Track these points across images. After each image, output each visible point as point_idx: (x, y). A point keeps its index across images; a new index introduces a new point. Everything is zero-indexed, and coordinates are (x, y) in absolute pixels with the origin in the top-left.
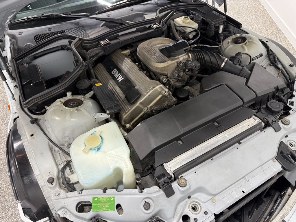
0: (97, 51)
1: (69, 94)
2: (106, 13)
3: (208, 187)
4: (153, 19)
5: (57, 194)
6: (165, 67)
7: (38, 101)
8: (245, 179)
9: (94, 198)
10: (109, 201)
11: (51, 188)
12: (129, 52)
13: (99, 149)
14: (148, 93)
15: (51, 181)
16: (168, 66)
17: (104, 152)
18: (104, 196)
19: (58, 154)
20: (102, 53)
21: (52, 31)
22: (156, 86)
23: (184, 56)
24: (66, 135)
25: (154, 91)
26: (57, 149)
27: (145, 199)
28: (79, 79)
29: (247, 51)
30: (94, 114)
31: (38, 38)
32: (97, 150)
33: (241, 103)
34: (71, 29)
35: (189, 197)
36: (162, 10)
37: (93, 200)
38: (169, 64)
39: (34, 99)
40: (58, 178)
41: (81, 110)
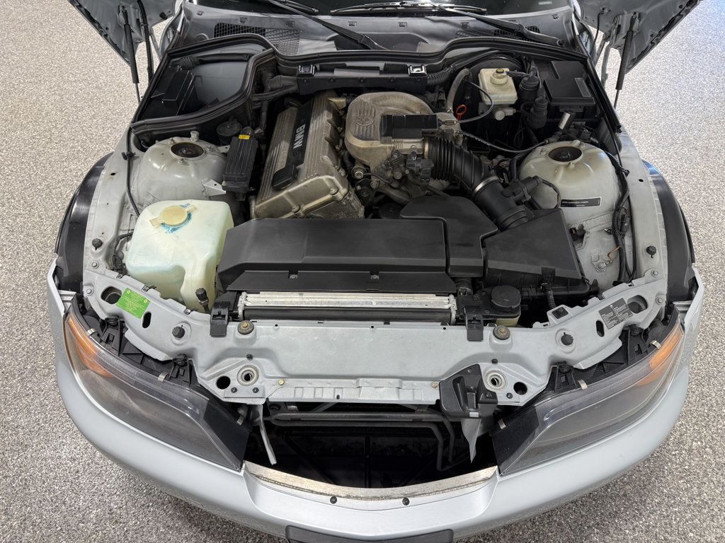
0: (287, 83)
1: (194, 135)
2: (351, 18)
3: (283, 355)
4: (422, 55)
5: (94, 265)
6: (363, 149)
7: (153, 129)
8: (357, 382)
9: (128, 289)
10: (141, 303)
11: (92, 253)
12: (342, 103)
13: (174, 230)
14: (306, 180)
15: (98, 244)
16: (371, 150)
17: (177, 237)
18: (142, 294)
19: (129, 214)
20: (294, 88)
21: (247, 24)
22: (323, 175)
23: (414, 142)
24: (151, 192)
25: (315, 181)
26: (132, 207)
27: (183, 322)
28: (225, 119)
29: (558, 182)
30: (206, 179)
31: (221, 28)
32: (171, 229)
33: (442, 262)
34: (277, 30)
35: (250, 357)
36: (458, 43)
37: (126, 292)
38: (373, 146)
39: (148, 124)
40: (110, 246)
41: (188, 165)
